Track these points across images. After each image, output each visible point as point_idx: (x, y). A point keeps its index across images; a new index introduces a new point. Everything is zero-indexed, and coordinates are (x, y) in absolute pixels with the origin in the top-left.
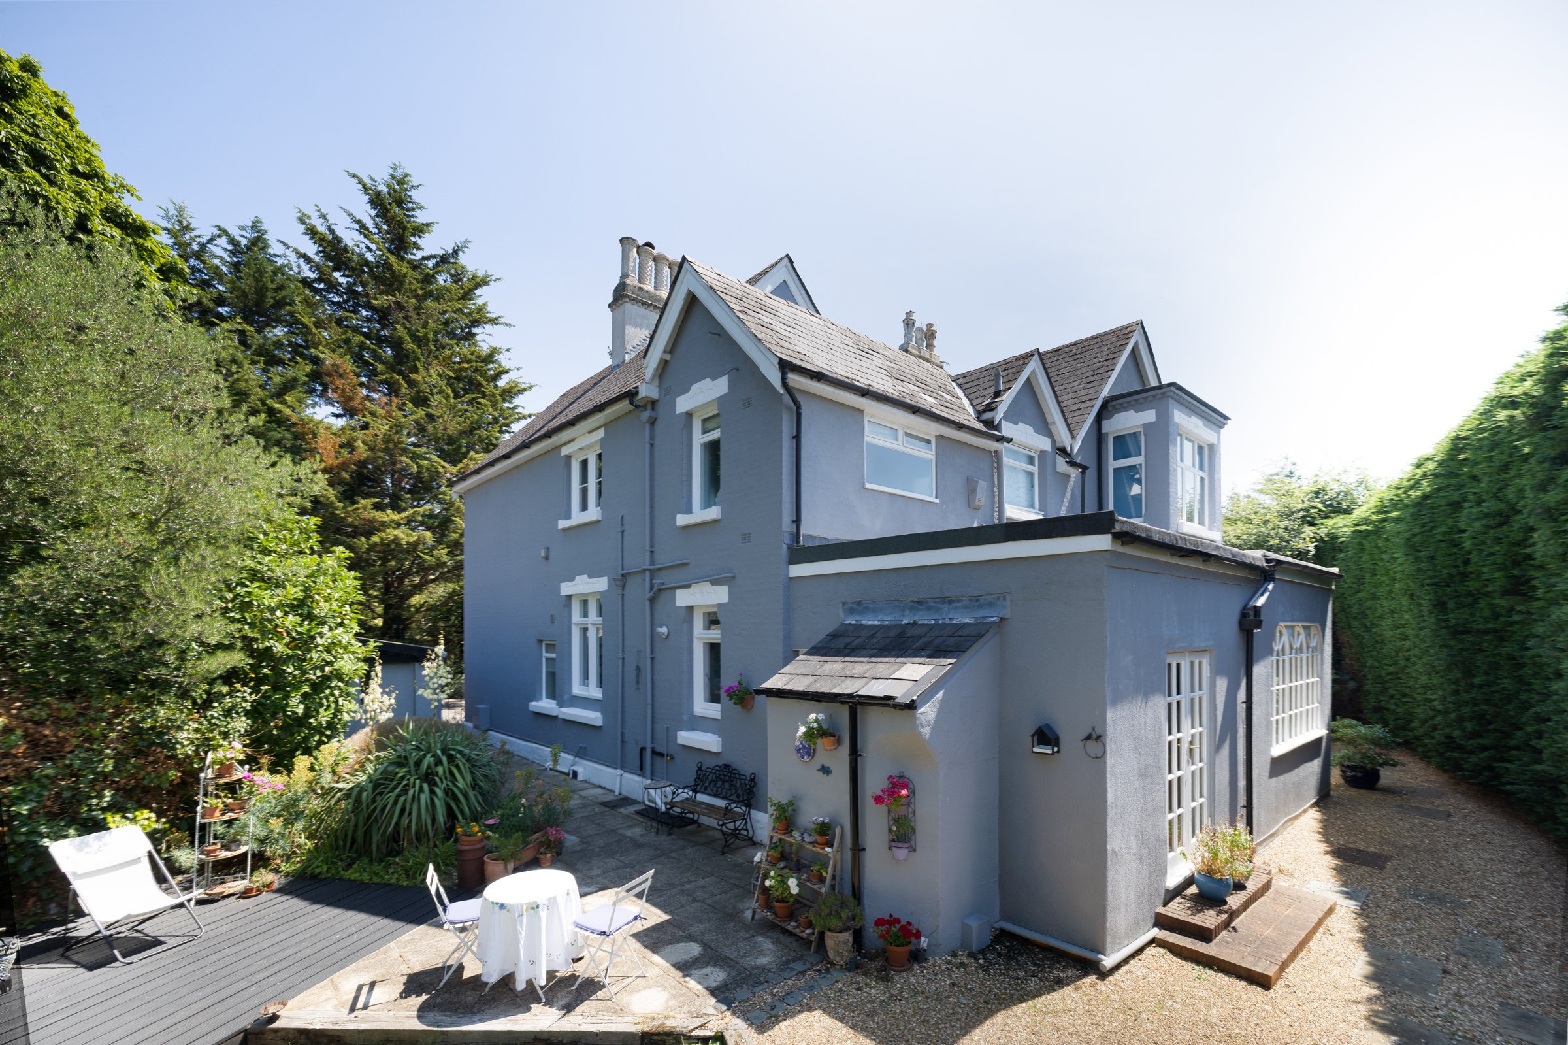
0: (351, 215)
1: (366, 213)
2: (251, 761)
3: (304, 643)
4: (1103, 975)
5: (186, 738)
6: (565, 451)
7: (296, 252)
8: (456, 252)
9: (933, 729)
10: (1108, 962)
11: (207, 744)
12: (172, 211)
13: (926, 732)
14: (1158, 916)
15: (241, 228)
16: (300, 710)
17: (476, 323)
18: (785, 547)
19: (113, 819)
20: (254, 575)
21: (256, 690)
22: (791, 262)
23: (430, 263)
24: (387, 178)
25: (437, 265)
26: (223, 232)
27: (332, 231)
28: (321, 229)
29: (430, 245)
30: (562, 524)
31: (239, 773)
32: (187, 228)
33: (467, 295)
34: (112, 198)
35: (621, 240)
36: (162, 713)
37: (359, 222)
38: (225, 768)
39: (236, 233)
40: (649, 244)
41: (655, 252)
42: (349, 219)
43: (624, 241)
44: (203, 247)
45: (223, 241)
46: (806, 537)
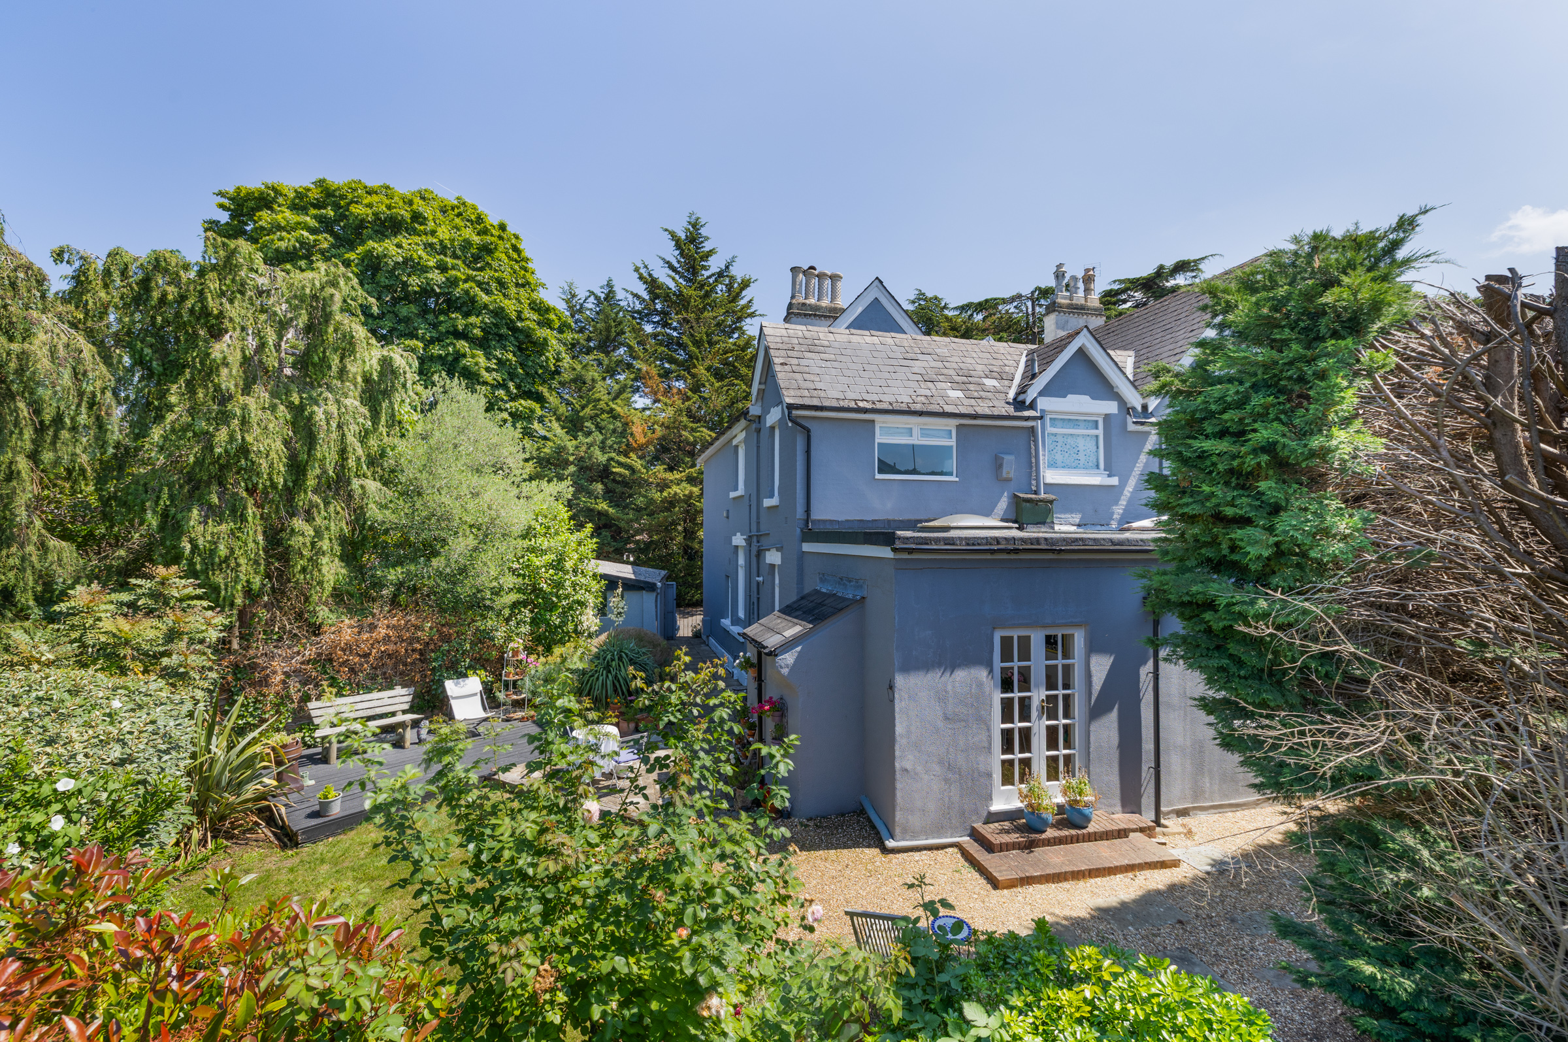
0: (663, 259)
1: (672, 255)
2: (529, 650)
3: (559, 585)
4: (885, 851)
5: (500, 634)
6: (735, 442)
7: (632, 293)
8: (727, 267)
9: (791, 671)
10: (890, 844)
11: (509, 639)
12: (567, 288)
13: (785, 671)
14: (973, 829)
15: (602, 287)
16: (557, 622)
17: (740, 319)
18: (798, 530)
19: (470, 672)
20: (532, 550)
21: (532, 611)
22: (881, 282)
23: (711, 280)
24: (685, 224)
25: (716, 280)
26: (592, 293)
27: (650, 275)
28: (645, 275)
29: (715, 264)
30: (733, 495)
31: (522, 656)
32: (574, 296)
33: (735, 298)
34: (534, 295)
35: (792, 269)
36: (490, 623)
37: (668, 262)
38: (516, 652)
39: (598, 292)
40: (812, 268)
41: (816, 272)
42: (661, 262)
43: (795, 270)
44: (581, 305)
45: (592, 299)
46: (814, 522)
